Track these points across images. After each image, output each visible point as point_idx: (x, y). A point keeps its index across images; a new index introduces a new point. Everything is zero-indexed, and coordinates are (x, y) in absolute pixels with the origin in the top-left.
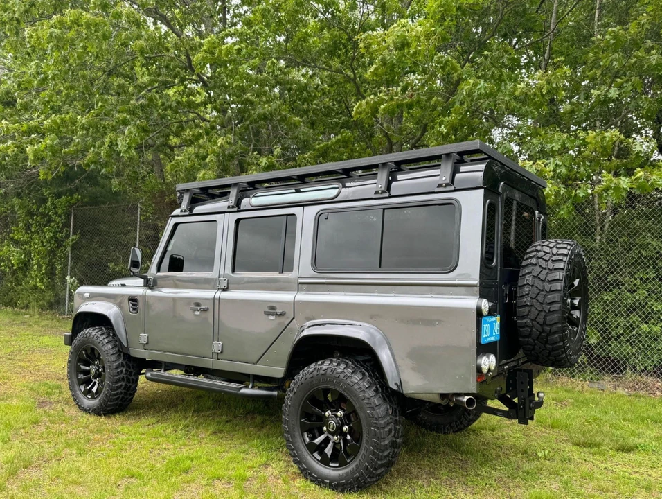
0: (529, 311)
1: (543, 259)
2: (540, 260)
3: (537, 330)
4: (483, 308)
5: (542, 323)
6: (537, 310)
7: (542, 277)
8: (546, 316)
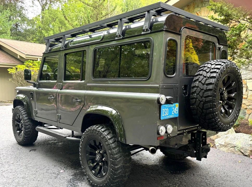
0: (196, 101)
1: (206, 71)
2: (204, 72)
3: (200, 111)
4: (161, 100)
5: (202, 108)
6: (199, 100)
7: (203, 82)
8: (203, 104)
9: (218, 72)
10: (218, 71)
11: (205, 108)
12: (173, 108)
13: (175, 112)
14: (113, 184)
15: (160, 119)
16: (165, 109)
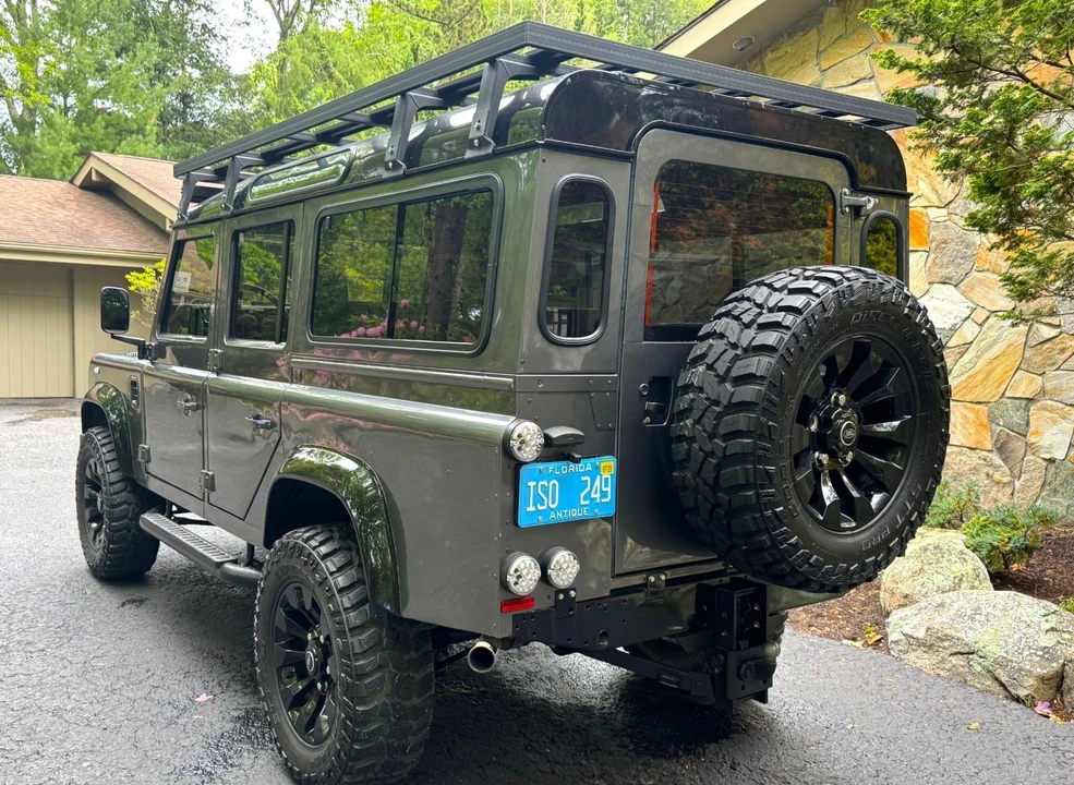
0: (689, 451)
1: (740, 321)
2: (733, 321)
3: (706, 499)
4: (515, 444)
5: (712, 483)
6: (701, 449)
7: (721, 367)
8: (718, 467)
9: (788, 328)
10: (789, 319)
11: (724, 483)
12: (583, 479)
13: (593, 496)
14: (351, 774)
15: (515, 523)
16: (541, 483)
